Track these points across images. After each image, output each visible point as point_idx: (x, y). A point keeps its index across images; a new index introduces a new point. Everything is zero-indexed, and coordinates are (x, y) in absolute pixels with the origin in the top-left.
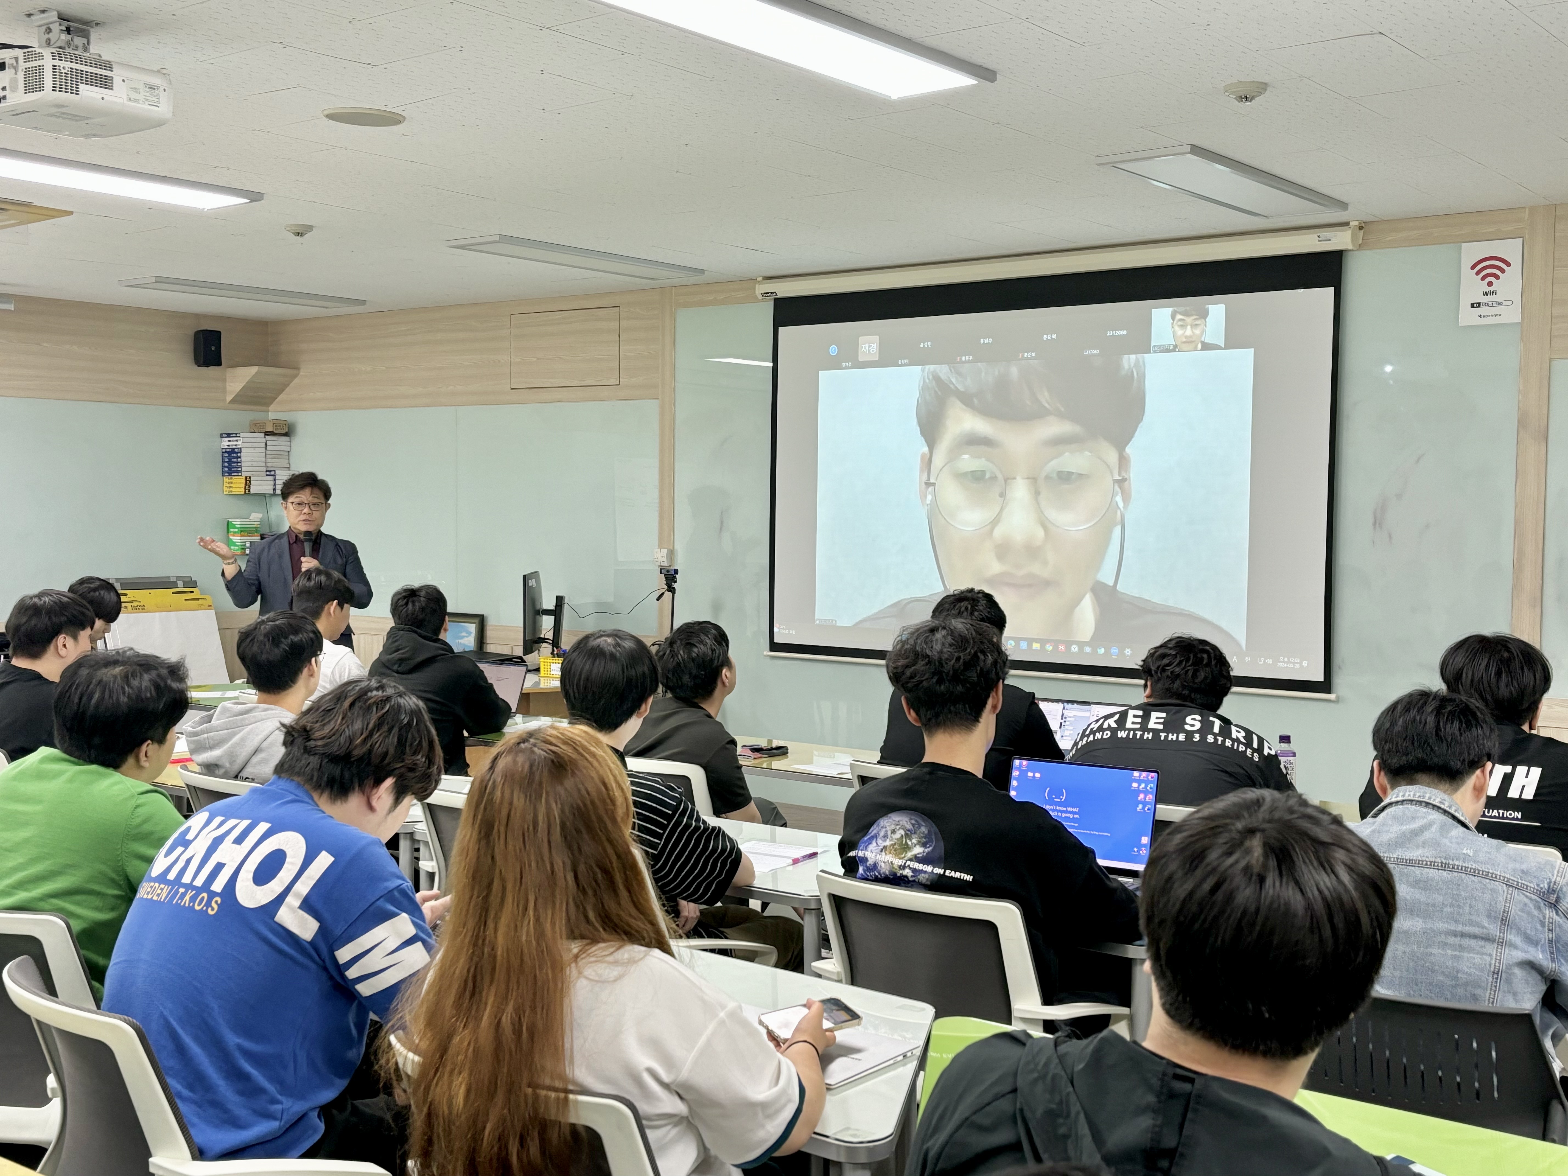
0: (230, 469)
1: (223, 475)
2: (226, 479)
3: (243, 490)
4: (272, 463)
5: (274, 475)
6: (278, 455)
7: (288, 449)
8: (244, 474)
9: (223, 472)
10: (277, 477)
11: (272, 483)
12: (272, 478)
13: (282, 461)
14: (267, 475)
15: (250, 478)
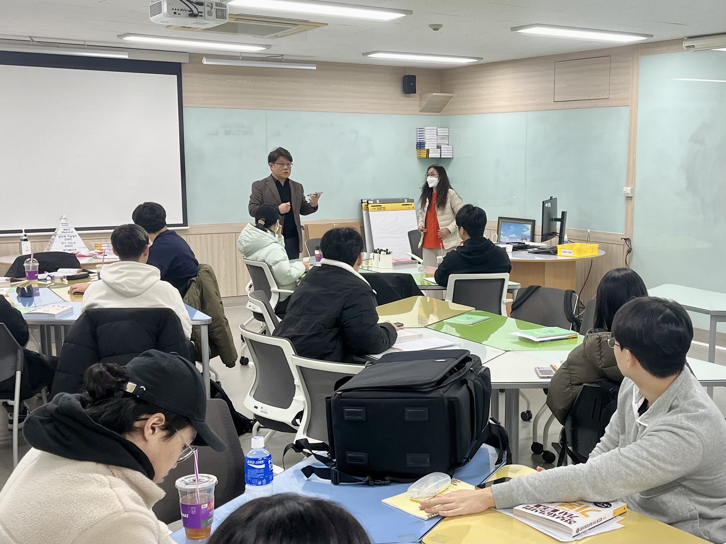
0: (420, 145)
1: (417, 148)
2: (419, 151)
3: (426, 156)
4: (439, 141)
5: (441, 148)
6: (443, 138)
7: (448, 134)
8: (426, 148)
9: (417, 146)
10: (442, 149)
11: (440, 152)
12: (440, 149)
13: (445, 141)
14: (437, 148)
15: (429, 149)
